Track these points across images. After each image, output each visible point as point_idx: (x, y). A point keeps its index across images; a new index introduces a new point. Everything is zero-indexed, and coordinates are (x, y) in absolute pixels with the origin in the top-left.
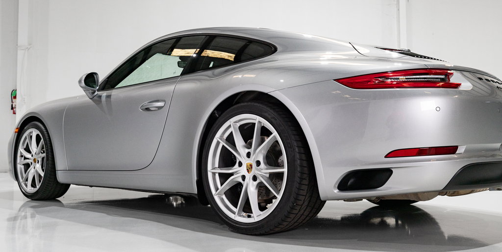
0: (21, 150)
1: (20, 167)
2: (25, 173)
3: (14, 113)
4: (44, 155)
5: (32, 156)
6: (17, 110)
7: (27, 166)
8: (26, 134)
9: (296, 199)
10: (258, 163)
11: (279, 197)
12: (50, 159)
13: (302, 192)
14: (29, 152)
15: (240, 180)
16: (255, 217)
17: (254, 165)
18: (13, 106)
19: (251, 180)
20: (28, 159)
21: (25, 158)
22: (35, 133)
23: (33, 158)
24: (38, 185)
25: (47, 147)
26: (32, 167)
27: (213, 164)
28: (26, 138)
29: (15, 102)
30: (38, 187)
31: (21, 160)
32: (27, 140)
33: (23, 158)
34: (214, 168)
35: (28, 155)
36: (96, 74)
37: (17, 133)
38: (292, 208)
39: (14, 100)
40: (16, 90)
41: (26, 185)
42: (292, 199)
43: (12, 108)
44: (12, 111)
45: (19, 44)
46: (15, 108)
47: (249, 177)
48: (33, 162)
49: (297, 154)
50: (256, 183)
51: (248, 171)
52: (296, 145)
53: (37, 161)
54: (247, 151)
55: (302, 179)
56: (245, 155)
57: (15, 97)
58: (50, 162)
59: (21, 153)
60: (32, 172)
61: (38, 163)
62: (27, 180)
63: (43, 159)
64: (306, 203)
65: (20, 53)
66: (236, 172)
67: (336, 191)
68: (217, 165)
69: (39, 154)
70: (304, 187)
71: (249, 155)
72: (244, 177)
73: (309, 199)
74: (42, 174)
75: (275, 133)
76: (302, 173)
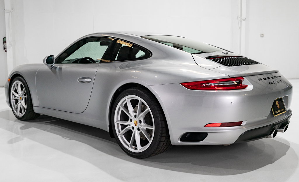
0: (12, 91)
1: (13, 101)
2: (16, 105)
3: (6, 51)
4: (26, 96)
5: (19, 96)
6: (7, 50)
7: (17, 101)
8: (15, 83)
9: (159, 144)
10: (140, 122)
11: (150, 142)
12: (29, 100)
13: (162, 140)
14: (17, 93)
15: (131, 129)
16: (139, 150)
17: (138, 122)
18: (5, 47)
19: (137, 130)
20: (17, 97)
21: (15, 97)
22: (20, 83)
23: (19, 97)
24: (24, 113)
25: (27, 93)
26: (19, 102)
27: (117, 118)
28: (15, 85)
29: (6, 45)
30: (23, 114)
31: (13, 97)
32: (16, 86)
33: (14, 96)
34: (118, 121)
35: (17, 95)
36: (53, 56)
37: (9, 82)
38: (157, 148)
39: (5, 44)
40: (6, 38)
41: (17, 112)
42: (157, 144)
43: (4, 49)
44: (4, 50)
45: (5, 9)
46: (6, 48)
47: (136, 128)
48: (20, 99)
49: (160, 121)
50: (139, 132)
51: (135, 125)
52: (159, 116)
53: (22, 99)
54: (135, 114)
55: (162, 134)
56: (134, 116)
57: (5, 42)
58: (29, 101)
59: (12, 93)
60: (19, 105)
61: (23, 100)
62: (17, 109)
63: (25, 98)
64: (165, 144)
65: (7, 15)
66: (129, 124)
67: (179, 141)
68: (119, 119)
69: (23, 95)
70: (163, 138)
71: (135, 116)
72: (133, 128)
73: (166, 142)
74: (26, 107)
75: (149, 108)
76: (162, 131)
